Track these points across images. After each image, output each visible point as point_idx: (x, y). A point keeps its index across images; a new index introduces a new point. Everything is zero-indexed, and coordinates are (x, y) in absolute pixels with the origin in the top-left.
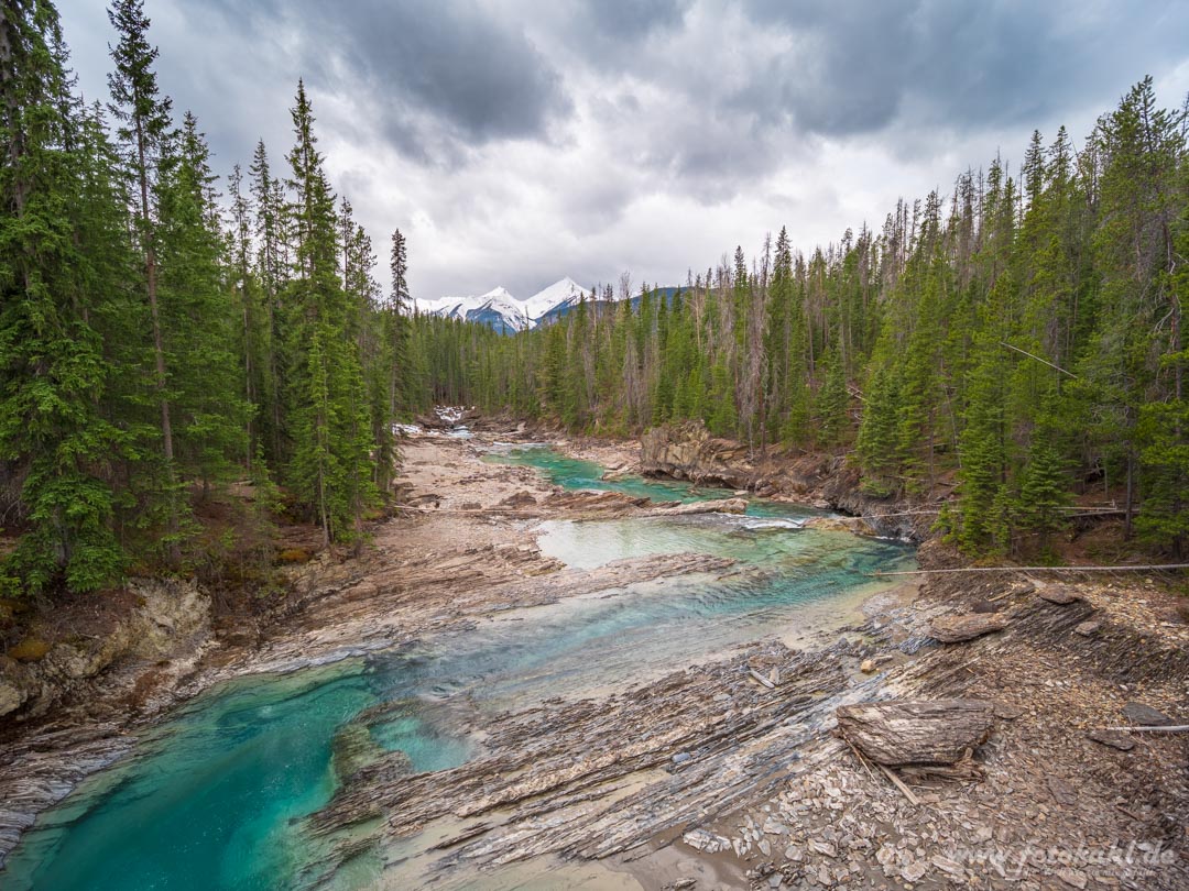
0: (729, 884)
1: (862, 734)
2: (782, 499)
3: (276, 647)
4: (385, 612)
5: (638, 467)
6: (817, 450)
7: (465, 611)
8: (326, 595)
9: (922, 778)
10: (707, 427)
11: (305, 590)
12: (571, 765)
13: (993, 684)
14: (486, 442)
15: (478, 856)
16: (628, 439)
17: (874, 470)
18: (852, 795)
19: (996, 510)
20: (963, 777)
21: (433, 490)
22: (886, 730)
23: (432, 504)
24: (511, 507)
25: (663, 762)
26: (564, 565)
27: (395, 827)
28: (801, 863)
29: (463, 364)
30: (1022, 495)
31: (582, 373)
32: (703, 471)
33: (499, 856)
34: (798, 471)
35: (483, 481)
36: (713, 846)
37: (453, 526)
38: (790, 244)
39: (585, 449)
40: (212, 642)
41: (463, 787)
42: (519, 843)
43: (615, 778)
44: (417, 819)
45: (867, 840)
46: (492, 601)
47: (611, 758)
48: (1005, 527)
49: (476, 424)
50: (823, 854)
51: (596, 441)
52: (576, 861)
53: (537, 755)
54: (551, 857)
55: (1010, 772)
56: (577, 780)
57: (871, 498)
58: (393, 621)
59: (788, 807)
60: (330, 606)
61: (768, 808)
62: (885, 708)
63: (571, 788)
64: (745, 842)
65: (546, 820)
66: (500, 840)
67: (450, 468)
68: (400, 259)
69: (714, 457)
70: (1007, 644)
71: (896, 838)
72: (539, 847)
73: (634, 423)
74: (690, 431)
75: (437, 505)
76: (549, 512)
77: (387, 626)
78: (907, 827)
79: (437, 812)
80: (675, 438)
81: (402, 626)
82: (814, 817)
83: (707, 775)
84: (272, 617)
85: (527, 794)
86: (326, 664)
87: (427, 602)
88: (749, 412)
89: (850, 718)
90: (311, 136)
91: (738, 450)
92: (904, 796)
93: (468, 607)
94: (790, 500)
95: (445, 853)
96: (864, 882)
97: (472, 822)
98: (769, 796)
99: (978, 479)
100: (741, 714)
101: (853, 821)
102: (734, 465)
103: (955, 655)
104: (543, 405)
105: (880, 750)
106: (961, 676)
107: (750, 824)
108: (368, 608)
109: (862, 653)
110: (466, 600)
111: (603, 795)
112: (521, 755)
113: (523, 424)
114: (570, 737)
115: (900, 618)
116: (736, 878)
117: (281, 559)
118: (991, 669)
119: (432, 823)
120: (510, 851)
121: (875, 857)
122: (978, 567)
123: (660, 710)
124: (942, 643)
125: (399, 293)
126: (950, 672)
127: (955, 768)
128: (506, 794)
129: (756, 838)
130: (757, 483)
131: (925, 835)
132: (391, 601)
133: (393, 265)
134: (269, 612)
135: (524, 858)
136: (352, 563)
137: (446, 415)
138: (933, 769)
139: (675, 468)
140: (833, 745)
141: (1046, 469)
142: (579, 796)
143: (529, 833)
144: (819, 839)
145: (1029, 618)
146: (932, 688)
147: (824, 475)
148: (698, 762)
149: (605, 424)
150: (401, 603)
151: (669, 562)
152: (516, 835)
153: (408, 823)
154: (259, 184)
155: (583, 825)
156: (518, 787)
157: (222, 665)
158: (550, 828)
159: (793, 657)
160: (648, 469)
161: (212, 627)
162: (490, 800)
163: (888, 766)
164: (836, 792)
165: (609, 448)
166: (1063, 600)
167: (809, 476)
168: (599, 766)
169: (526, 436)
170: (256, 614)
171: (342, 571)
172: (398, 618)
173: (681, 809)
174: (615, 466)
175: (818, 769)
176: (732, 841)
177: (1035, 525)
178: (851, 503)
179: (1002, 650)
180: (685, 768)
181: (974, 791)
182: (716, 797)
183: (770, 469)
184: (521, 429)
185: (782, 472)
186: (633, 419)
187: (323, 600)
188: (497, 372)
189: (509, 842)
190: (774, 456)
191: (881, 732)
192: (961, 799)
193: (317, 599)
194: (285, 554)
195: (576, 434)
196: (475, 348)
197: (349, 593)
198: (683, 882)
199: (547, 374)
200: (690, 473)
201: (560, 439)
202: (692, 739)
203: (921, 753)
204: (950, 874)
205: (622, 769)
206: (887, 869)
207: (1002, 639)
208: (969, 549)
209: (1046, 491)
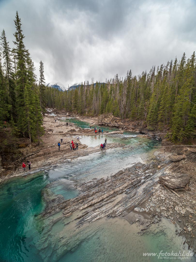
0: (147, 219)
1: (166, 182)
2: (129, 131)
3: (20, 169)
4: (47, 159)
5: (97, 123)
6: (136, 120)
7: (67, 158)
8: (31, 155)
9: (178, 191)
10: (113, 115)
11: (26, 154)
12: (104, 195)
13: (185, 170)
14: (60, 117)
15: (88, 220)
16: (93, 117)
17: (150, 125)
18: (166, 196)
19: (180, 134)
20: (186, 190)
21: (50, 128)
22: (171, 181)
23: (51, 132)
24: (71, 132)
25: (124, 192)
26: (88, 146)
27: (65, 214)
28: (160, 212)
29: (52, 98)
30: (185, 130)
31: (82, 101)
32: (112, 124)
33: (93, 219)
34: (133, 125)
35: (62, 126)
36: (141, 211)
37: (58, 137)
38: (132, 74)
39: (84, 119)
40: (2, 169)
41: (80, 202)
42: (97, 215)
43: (114, 197)
44: (70, 212)
45: (172, 206)
46: (73, 155)
47: (113, 192)
48: (182, 137)
49: (56, 113)
50: (164, 210)
51: (86, 117)
52: (112, 218)
53: (96, 193)
54: (105, 217)
55: (194, 188)
56: (106, 198)
57: (149, 131)
58: (50, 161)
59: (154, 200)
60: (32, 158)
61: (150, 201)
62: (169, 177)
63: (105, 200)
64: (147, 209)
65: (102, 208)
66: (93, 215)
67: (53, 123)
68: (42, 69)
69: (115, 121)
70: (186, 161)
71: (178, 205)
72: (103, 216)
73: (95, 113)
74: (109, 115)
75: (52, 132)
76: (80, 133)
77: (49, 163)
78: (179, 202)
79: (75, 209)
80: (106, 117)
81: (52, 162)
82: (160, 202)
83: (135, 194)
84: (17, 162)
85: (96, 202)
86: (34, 173)
87: (58, 156)
88: (122, 111)
89: (163, 179)
90: (21, 29)
91: (120, 120)
92: (176, 195)
93: (68, 157)
94: (131, 131)
95: (79, 220)
96: (174, 215)
97: (84, 211)
98: (149, 198)
99: (177, 127)
100: (138, 179)
101: (168, 202)
102: (119, 123)
103: (177, 164)
104: (73, 109)
105: (170, 186)
106: (179, 168)
107: (147, 205)
108: (43, 158)
109: (157, 164)
110: (67, 155)
111: (113, 201)
112: (91, 193)
113: (68, 113)
114: (102, 187)
115: (162, 156)
116: (148, 218)
117: (19, 147)
118: (184, 167)
119: (74, 212)
120: (96, 217)
121: (175, 209)
122: (176, 145)
123: (120, 180)
124: (174, 161)
125: (42, 78)
126: (177, 168)
127: (185, 188)
128: (91, 203)
129: (149, 208)
130: (124, 127)
131: (183, 203)
132: (48, 156)
133: (40, 70)
134: (16, 160)
135: (99, 219)
136: (37, 147)
137: (48, 110)
138: (181, 189)
139: (106, 124)
140: (159, 185)
141: (191, 125)
142: (108, 202)
143: (99, 212)
144: (162, 206)
145: (189, 156)
146: (174, 171)
147: (138, 126)
148: (132, 191)
149: (88, 113)
150: (51, 157)
151: (111, 145)
152: (96, 213)
153: (68, 213)
154: (3, 43)
155: (111, 209)
156: (93, 201)
157: (6, 175)
158: (103, 211)
159: (144, 166)
160: (100, 124)
161: (2, 166)
162: (87, 205)
163: (172, 189)
164: (162, 196)
165: (89, 119)
166: (195, 152)
167: (135, 126)
168: (111, 194)
169: (69, 116)
170: (13, 161)
171: (35, 149)
172: (50, 160)
173: (132, 203)
174: (92, 123)
175: (158, 191)
176: (145, 209)
177: (188, 137)
178: (145, 132)
179: (186, 163)
180: (130, 193)
181: (189, 193)
182: (138, 199)
183: (127, 124)
184: (68, 114)
185: (129, 125)
186: (95, 112)
187: (30, 157)
188: (61, 100)
189: (95, 215)
190: (127, 121)
191: (170, 182)
192: (187, 195)
193: (29, 156)
194: (20, 146)
195: (81, 115)
196: (55, 94)
197: (37, 155)
198: (137, 220)
199: (74, 101)
200: (109, 125)
201: (77, 116)
202: (129, 186)
203: (179, 186)
204: (190, 211)
205: (116, 194)
206: (178, 211)
207: (185, 160)
208: (173, 141)
209: (191, 130)
